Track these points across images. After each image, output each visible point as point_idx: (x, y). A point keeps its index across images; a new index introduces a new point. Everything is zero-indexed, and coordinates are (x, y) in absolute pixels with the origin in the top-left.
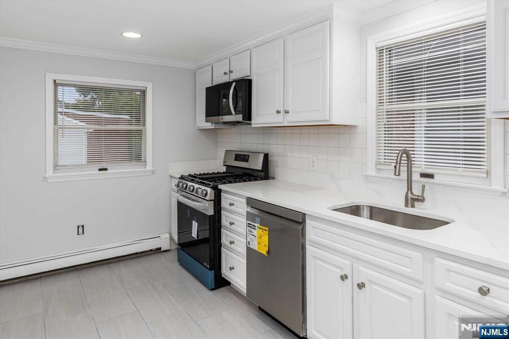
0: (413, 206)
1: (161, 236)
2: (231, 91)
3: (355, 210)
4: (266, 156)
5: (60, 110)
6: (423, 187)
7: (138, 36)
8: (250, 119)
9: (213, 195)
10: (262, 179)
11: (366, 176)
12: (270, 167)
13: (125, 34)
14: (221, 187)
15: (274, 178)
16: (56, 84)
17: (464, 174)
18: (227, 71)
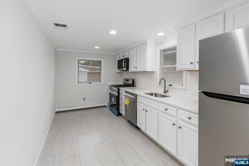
0: (166, 93)
1: (105, 102)
2: (124, 61)
3: (152, 94)
4: (133, 80)
5: (79, 65)
6: (168, 88)
7: (99, 47)
8: (128, 69)
9: (117, 90)
10: (132, 86)
11: (157, 85)
12: (134, 83)
13: (95, 47)
14: (119, 88)
15: (136, 86)
16: (78, 60)
17: (178, 85)
18: (123, 56)
